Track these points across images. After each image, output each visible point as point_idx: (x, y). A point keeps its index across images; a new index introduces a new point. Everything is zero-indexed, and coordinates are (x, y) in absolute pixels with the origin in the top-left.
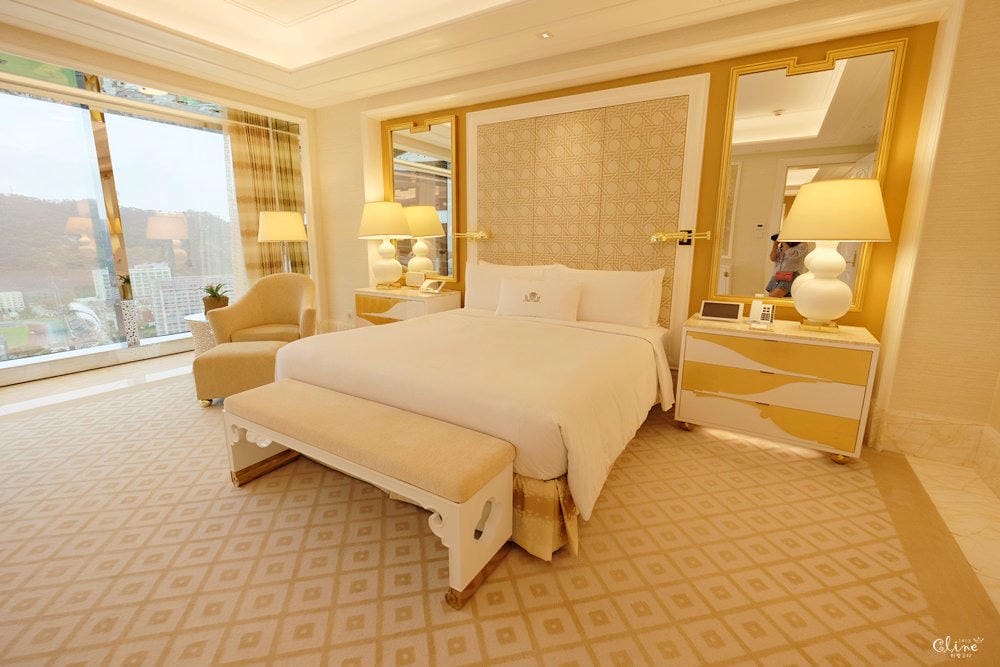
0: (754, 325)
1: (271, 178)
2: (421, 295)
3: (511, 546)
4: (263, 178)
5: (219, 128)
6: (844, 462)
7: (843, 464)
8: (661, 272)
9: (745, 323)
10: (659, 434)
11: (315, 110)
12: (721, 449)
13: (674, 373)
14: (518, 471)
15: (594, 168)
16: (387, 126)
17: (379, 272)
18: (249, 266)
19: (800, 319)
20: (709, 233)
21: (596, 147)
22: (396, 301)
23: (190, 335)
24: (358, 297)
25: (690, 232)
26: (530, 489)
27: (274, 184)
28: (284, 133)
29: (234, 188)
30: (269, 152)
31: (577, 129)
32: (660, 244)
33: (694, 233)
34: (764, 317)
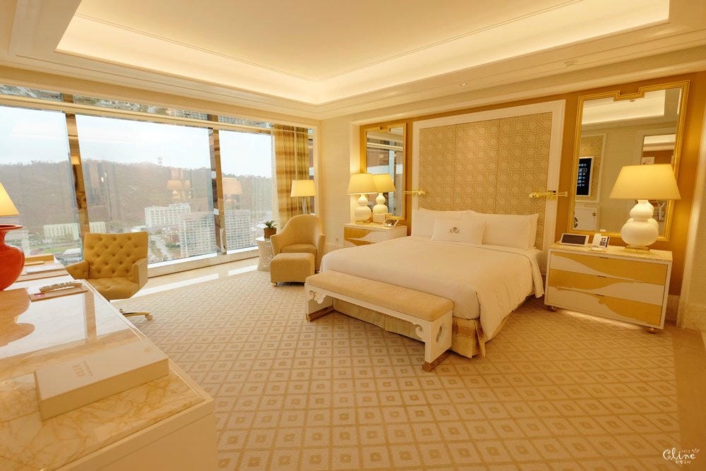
0: (594, 249)
1: (294, 159)
2: (384, 228)
3: (450, 352)
4: (290, 159)
5: (268, 133)
6: (655, 332)
7: (653, 333)
8: (536, 216)
9: (589, 247)
10: (533, 312)
11: (320, 121)
12: (573, 321)
13: (544, 277)
14: (455, 315)
15: (493, 154)
16: (363, 129)
17: (357, 214)
18: (281, 210)
19: (624, 244)
20: (566, 193)
21: (493, 142)
22: (370, 231)
23: (257, 248)
24: (346, 229)
25: (555, 192)
26: (461, 323)
27: (295, 163)
28: (301, 133)
29: (275, 166)
30: (294, 144)
31: (482, 131)
32: (534, 198)
33: (557, 192)
34: (602, 244)
